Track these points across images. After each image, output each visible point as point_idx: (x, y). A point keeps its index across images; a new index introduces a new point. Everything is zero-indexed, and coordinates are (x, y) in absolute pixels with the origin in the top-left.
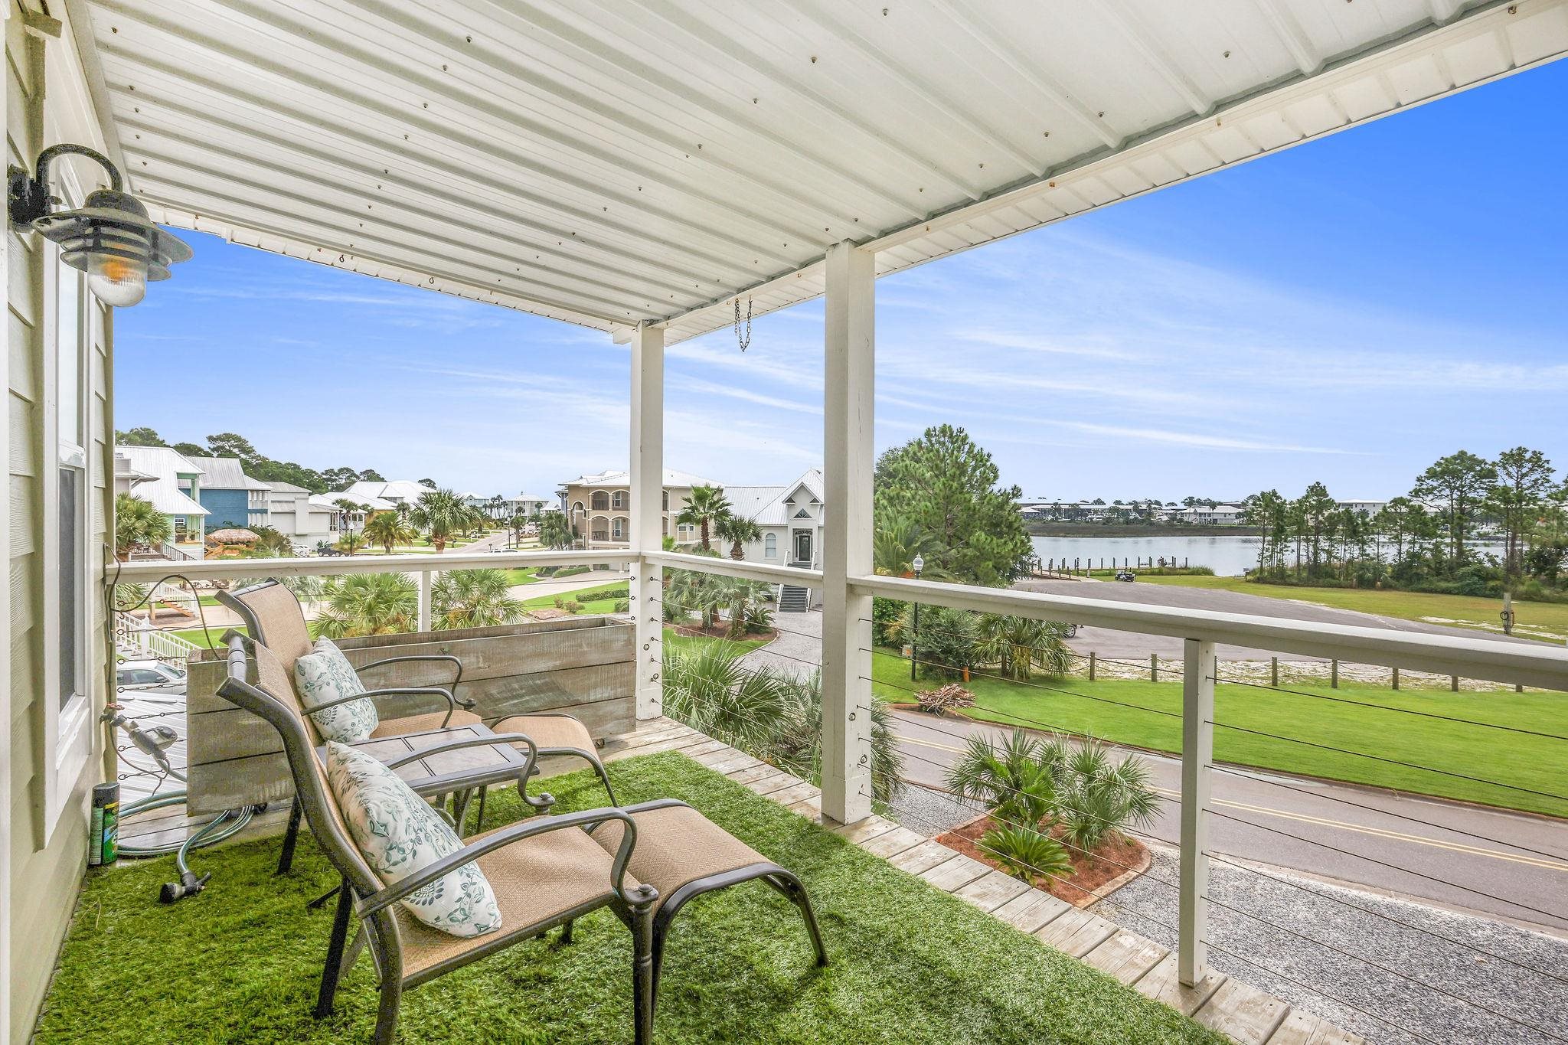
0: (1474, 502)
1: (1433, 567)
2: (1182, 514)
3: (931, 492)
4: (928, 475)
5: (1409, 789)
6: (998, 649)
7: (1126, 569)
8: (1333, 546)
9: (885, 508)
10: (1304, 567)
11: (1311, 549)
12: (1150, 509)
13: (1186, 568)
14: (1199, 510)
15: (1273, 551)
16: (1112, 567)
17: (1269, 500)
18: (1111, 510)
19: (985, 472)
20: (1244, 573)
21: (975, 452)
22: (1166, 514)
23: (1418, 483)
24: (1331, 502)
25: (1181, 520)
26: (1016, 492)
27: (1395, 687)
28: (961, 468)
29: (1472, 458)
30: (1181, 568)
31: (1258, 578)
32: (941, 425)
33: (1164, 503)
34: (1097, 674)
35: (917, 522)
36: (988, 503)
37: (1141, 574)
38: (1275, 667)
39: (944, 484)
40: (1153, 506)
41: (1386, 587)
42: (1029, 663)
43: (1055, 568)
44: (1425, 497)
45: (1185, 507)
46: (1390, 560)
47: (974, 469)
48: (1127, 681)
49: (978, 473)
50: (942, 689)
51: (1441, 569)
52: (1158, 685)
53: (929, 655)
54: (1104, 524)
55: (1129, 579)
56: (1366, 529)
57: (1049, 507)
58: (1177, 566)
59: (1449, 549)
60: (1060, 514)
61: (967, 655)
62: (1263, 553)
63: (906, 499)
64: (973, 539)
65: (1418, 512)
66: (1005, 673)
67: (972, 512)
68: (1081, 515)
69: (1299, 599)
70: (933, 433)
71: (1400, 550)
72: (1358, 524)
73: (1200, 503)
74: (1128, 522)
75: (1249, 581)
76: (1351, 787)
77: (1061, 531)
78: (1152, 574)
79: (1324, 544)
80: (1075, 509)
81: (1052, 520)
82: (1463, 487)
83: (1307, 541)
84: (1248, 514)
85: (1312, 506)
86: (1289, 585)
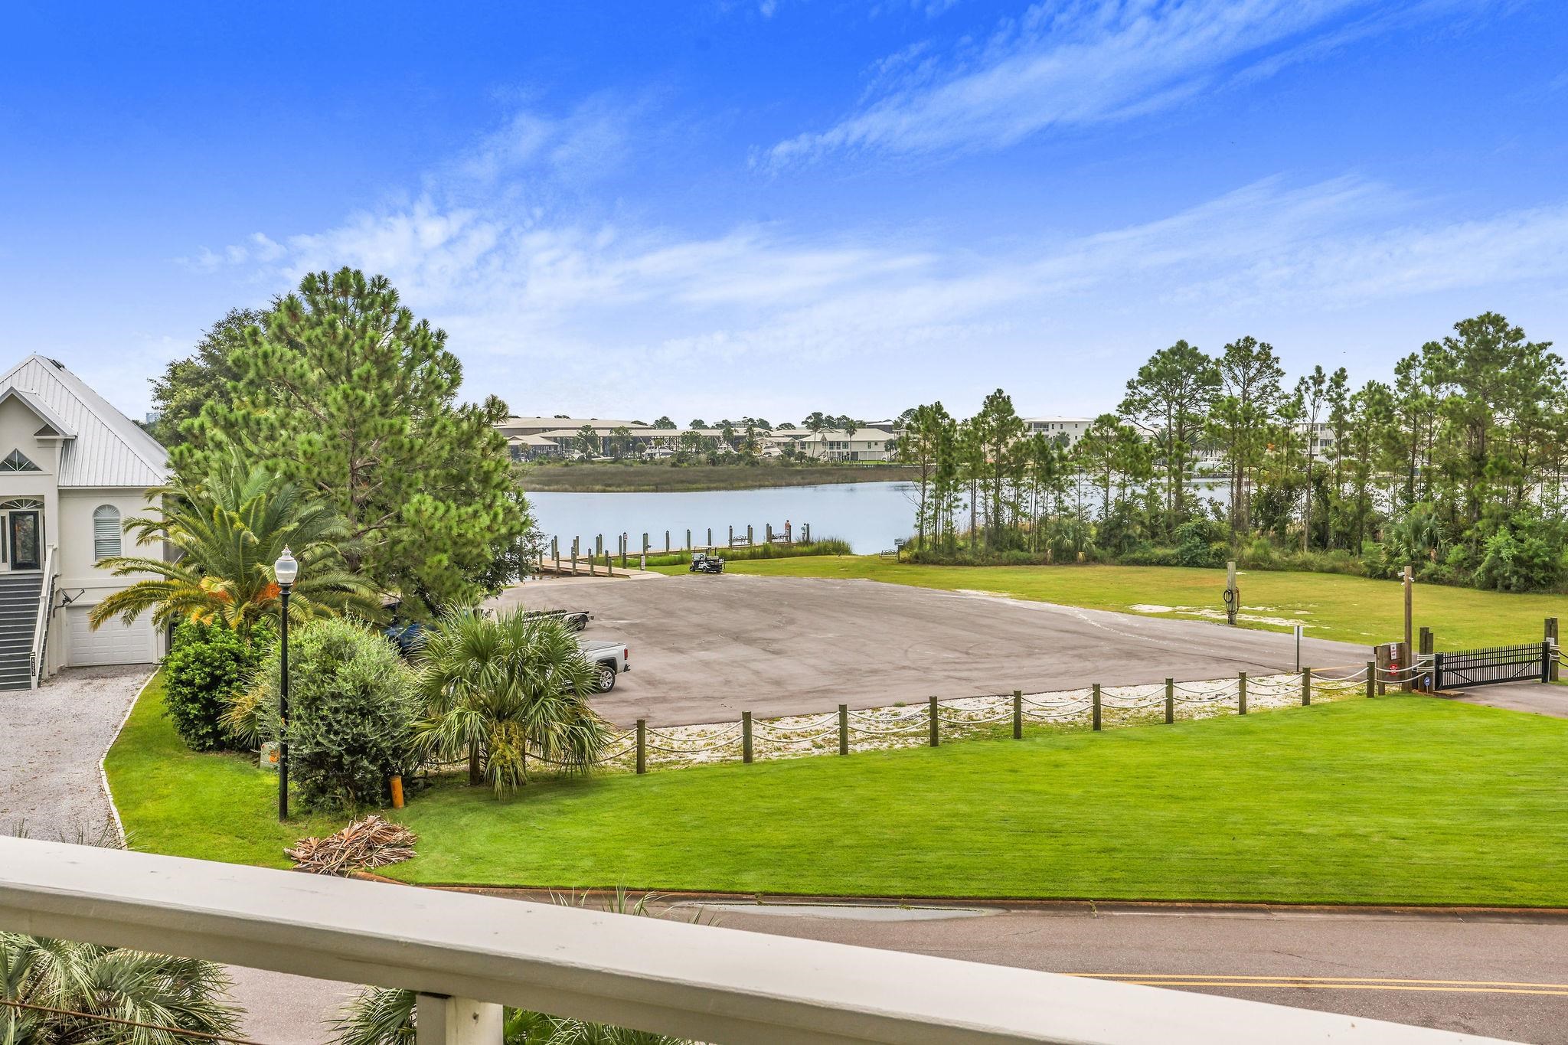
0: (1196, 421)
1: (1148, 523)
2: (803, 445)
3: (322, 412)
4: (313, 376)
5: (1111, 896)
6: (461, 734)
7: (708, 551)
8: (1020, 496)
9: (219, 446)
10: (982, 533)
11: (991, 502)
12: (752, 435)
13: (807, 542)
14: (831, 437)
15: (937, 508)
16: (685, 548)
17: (930, 418)
18: (689, 438)
19: (431, 371)
20: (895, 548)
21: (413, 325)
22: (779, 444)
23: (1129, 391)
24: (1018, 422)
25: (802, 456)
26: (496, 409)
27: (1097, 726)
28: (383, 362)
29: (1194, 353)
30: (799, 544)
31: (917, 557)
32: (338, 270)
33: (774, 424)
34: (651, 758)
35: (289, 477)
36: (440, 435)
37: (734, 558)
38: (934, 712)
39: (346, 396)
40: (756, 430)
41: (1092, 560)
42: (523, 754)
43: (583, 554)
44: (1137, 414)
45: (807, 432)
46: (1094, 517)
47: (411, 364)
48: (703, 767)
49: (418, 371)
50: (345, 831)
51: (1159, 528)
52: (754, 769)
53: (318, 760)
54: (674, 465)
55: (715, 568)
56: (1063, 467)
57: (574, 434)
58: (794, 540)
59: (1166, 495)
60: (596, 447)
61: (396, 752)
62: (922, 512)
63: (264, 427)
64: (408, 510)
65: (1129, 437)
66: (477, 778)
67: (406, 456)
68: (634, 449)
69: (973, 588)
70: (322, 286)
71: (1107, 500)
72: (1053, 459)
73: (831, 424)
74: (714, 461)
75: (903, 562)
76: (1035, 907)
77: (596, 481)
78: (753, 556)
79: (1008, 493)
80: (622, 438)
81: (581, 460)
82: (1182, 396)
83: (985, 488)
84: (904, 443)
85: (992, 430)
86: (960, 564)
